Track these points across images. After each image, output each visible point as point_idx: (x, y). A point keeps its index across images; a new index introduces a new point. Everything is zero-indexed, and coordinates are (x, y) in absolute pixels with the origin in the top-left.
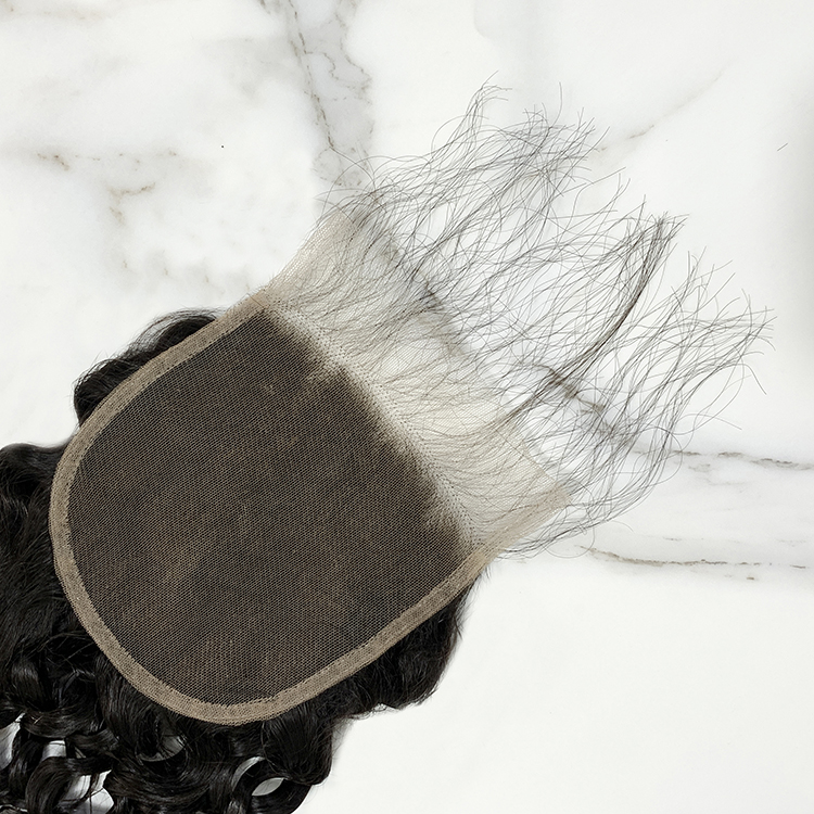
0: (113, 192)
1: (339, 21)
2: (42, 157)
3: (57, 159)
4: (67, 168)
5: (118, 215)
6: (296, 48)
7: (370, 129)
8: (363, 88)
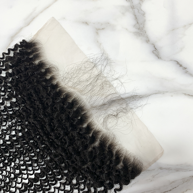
0: (97, 29)
1: (140, 4)
2: (83, 23)
3: (86, 23)
4: (88, 25)
5: (97, 33)
6: (132, 8)
7: (145, 21)
8: (144, 14)
